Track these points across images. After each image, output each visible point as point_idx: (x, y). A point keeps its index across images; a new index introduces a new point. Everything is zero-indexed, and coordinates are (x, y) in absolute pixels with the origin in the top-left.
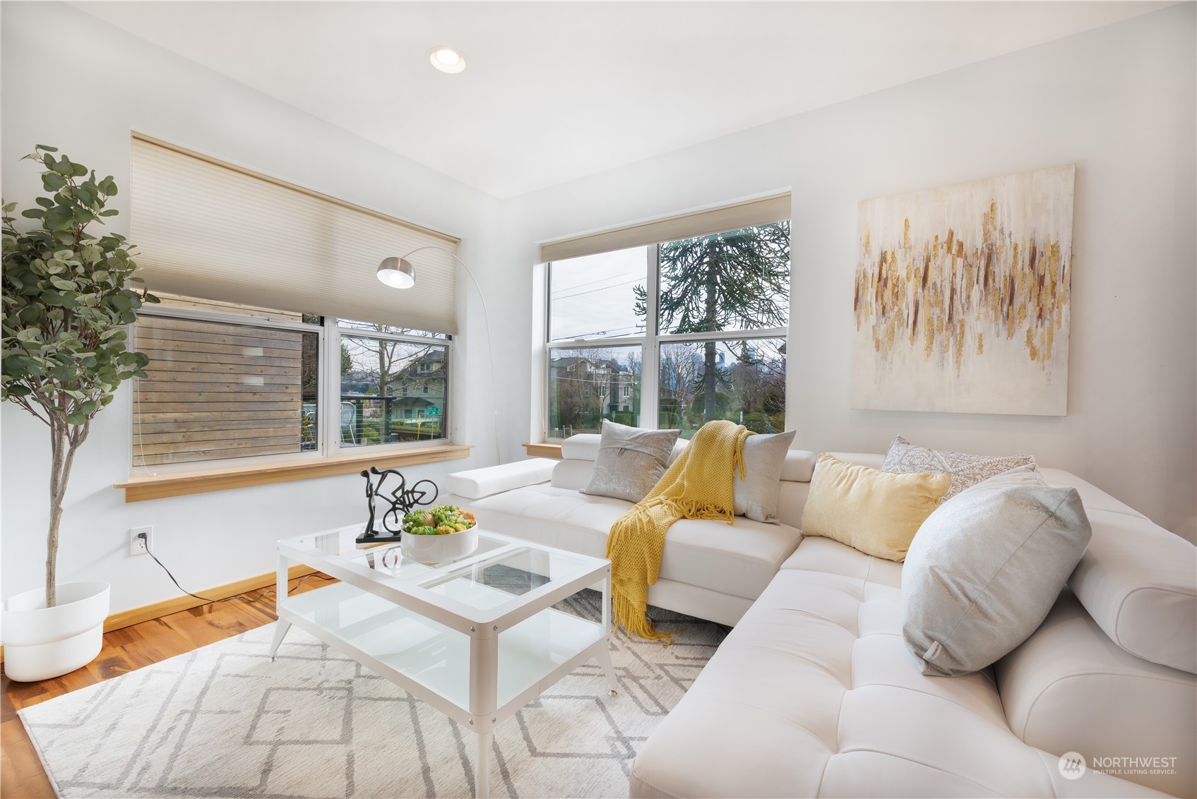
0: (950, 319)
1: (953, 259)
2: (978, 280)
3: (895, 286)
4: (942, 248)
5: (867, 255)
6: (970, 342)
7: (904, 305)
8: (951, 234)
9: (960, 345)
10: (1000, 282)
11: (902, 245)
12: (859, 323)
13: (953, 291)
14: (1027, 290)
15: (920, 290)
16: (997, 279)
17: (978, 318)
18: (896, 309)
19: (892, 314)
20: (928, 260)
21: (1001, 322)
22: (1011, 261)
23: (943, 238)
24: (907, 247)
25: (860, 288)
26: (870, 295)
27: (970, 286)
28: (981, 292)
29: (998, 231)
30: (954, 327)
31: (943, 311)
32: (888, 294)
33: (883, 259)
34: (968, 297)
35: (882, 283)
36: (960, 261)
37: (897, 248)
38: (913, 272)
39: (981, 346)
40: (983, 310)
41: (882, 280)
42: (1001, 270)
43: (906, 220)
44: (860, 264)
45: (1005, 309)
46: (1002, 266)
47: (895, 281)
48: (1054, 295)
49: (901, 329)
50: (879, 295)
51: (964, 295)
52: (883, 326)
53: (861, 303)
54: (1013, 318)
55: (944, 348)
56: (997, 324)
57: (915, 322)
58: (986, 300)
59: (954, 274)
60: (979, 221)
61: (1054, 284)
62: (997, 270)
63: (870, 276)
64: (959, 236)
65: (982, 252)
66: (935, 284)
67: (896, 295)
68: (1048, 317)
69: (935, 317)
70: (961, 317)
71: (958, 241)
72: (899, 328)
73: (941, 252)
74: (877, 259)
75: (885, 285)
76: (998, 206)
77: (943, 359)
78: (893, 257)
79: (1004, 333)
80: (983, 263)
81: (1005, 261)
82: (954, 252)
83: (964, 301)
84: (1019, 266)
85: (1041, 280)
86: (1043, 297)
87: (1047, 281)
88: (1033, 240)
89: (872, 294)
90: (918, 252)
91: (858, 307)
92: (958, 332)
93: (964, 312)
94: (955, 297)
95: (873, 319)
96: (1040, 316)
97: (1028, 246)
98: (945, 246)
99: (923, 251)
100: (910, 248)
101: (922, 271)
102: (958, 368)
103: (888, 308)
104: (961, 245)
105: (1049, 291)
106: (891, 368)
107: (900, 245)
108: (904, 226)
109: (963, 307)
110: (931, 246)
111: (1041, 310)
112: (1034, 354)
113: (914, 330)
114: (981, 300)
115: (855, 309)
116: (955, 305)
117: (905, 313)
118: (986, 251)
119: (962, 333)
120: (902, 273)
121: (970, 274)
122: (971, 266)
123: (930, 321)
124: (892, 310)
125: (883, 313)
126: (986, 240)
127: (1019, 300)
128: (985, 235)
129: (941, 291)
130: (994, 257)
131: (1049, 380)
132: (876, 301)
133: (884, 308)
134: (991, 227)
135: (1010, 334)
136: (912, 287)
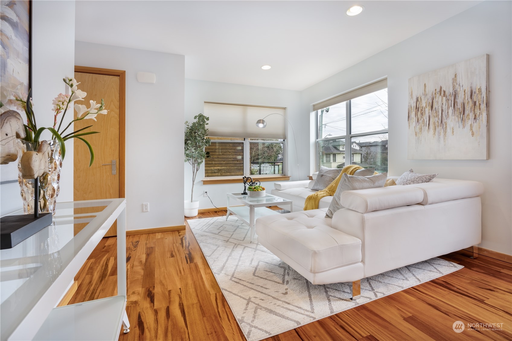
0: (442, 122)
1: (442, 98)
2: (451, 105)
3: (422, 110)
4: (438, 94)
5: (411, 99)
6: (449, 130)
7: (425, 118)
8: (441, 88)
9: (445, 132)
10: (459, 106)
11: (424, 94)
12: (409, 126)
13: (442, 110)
14: (470, 108)
15: (430, 111)
16: (458, 105)
17: (452, 121)
18: (422, 119)
19: (421, 122)
20: (433, 99)
21: (460, 122)
22: (463, 96)
23: (438, 90)
24: (425, 95)
25: (410, 112)
26: (413, 114)
27: (448, 108)
28: (452, 110)
29: (458, 85)
30: (443, 125)
31: (439, 119)
32: (419, 113)
33: (417, 100)
34: (448, 112)
35: (417, 109)
36: (444, 98)
37: (422, 95)
38: (428, 104)
39: (453, 132)
40: (453, 117)
41: (417, 108)
42: (460, 100)
43: (425, 84)
44: (409, 103)
45: (462, 116)
46: (460, 99)
47: (421, 108)
48: (480, 109)
49: (424, 128)
50: (416, 114)
51: (446, 112)
52: (418, 127)
53: (410, 118)
54: (465, 120)
55: (439, 133)
56: (459, 123)
57: (429, 124)
58: (454, 113)
59: (442, 104)
60: (451, 82)
61: (480, 105)
62: (458, 101)
63: (413, 107)
64: (443, 89)
65: (452, 94)
66: (436, 108)
67: (422, 114)
68: (478, 118)
69: (436, 121)
70: (445, 121)
71: (443, 91)
72: (423, 127)
73: (438, 95)
74: (415, 100)
75: (418, 110)
76: (458, 75)
77: (439, 138)
78: (421, 99)
79: (461, 126)
80: (453, 98)
81: (461, 97)
82: (442, 95)
83: (446, 114)
84: (466, 99)
85: (475, 103)
86: (476, 110)
87: (477, 104)
88: (471, 87)
89: (414, 114)
90: (429, 96)
91: (409, 119)
92: (445, 127)
93: (446, 119)
94: (443, 113)
95: (414, 123)
96: (475, 118)
97: (469, 90)
98: (439, 93)
99: (431, 95)
100: (427, 95)
101: (431, 104)
102: (445, 142)
103: (419, 119)
104: (445, 92)
105: (478, 108)
106: (421, 143)
107: (423, 94)
108: (424, 86)
109: (446, 117)
110: (434, 93)
111: (475, 116)
112: (473, 134)
113: (429, 127)
114: (452, 113)
115: (408, 121)
116: (443, 116)
117: (425, 120)
118: (454, 93)
119: (446, 127)
120: (424, 105)
121: (448, 103)
122: (448, 100)
123: (434, 123)
124: (421, 120)
125: (418, 121)
126: (454, 89)
127: (467, 112)
128: (453, 87)
129: (438, 111)
130: (457, 95)
131: (479, 145)
132: (415, 117)
133: (418, 119)
134: (455, 84)
135: (464, 127)
136: (427, 110)
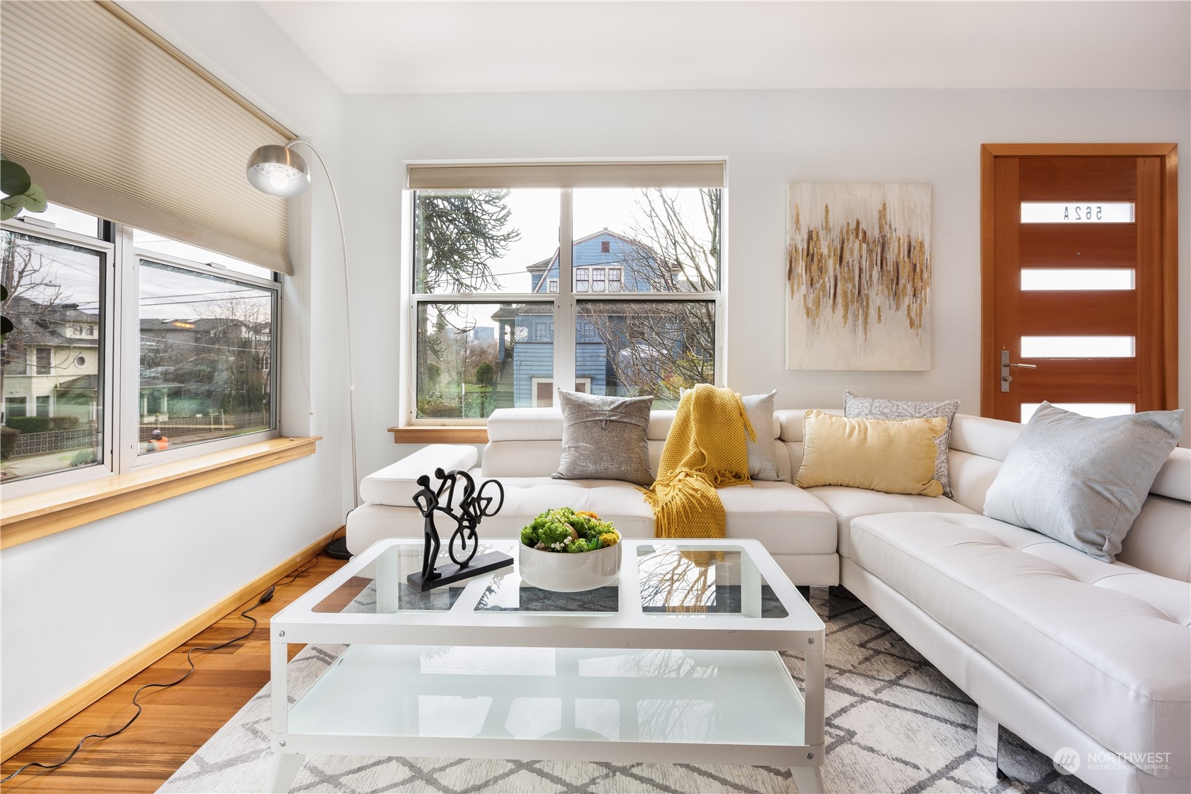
0: (859, 293)
1: (860, 243)
2: (876, 263)
3: (820, 261)
4: (852, 233)
5: (797, 232)
6: (873, 312)
7: (827, 279)
8: (858, 223)
9: (866, 315)
10: (890, 267)
11: (824, 227)
12: (793, 292)
13: (861, 270)
14: (906, 274)
15: (838, 267)
16: (888, 264)
17: (877, 294)
18: (821, 281)
19: (818, 286)
20: (843, 243)
21: (892, 298)
22: (896, 250)
23: (853, 226)
24: (828, 229)
25: (793, 260)
26: (800, 267)
27: (871, 268)
28: (879, 274)
29: (888, 226)
30: (862, 299)
31: (854, 286)
32: (814, 267)
33: (810, 238)
34: (871, 276)
35: (810, 258)
36: (864, 246)
37: (820, 228)
38: (833, 251)
39: (879, 317)
40: (880, 287)
41: (810, 255)
42: (891, 256)
43: (827, 206)
44: (792, 239)
45: (894, 288)
46: (891, 254)
47: (819, 257)
48: (922, 279)
49: (825, 301)
50: (808, 268)
51: (868, 274)
52: (812, 296)
53: (794, 274)
54: (899, 295)
55: (856, 317)
56: (889, 300)
57: (835, 294)
58: (882, 279)
59: (861, 257)
60: (876, 216)
61: (922, 271)
62: (888, 257)
63: (800, 250)
64: (863, 226)
65: (879, 241)
66: (848, 262)
67: (821, 270)
68: (919, 296)
69: (849, 290)
70: (866, 292)
71: (863, 230)
72: (823, 298)
73: (852, 237)
74: (805, 236)
75: (812, 260)
76: (888, 206)
77: (855, 326)
78: (818, 236)
79: (894, 307)
80: (879, 250)
81: (893, 250)
82: (860, 238)
83: (868, 279)
84: (902, 255)
85: (915, 266)
86: (916, 281)
87: (918, 269)
88: (909, 236)
89: (802, 266)
90: (836, 234)
91: (791, 277)
92: (865, 304)
93: (868, 288)
94: (862, 275)
95: (803, 288)
96: (914, 295)
97: (906, 240)
98: (854, 231)
99: (838, 234)
100: (830, 231)
101: (839, 251)
102: (866, 334)
103: (814, 280)
104: (865, 233)
105: (919, 276)
106: (818, 333)
107: (822, 226)
108: (824, 211)
109: (867, 284)
110: (844, 231)
111: (915, 290)
112: (912, 324)
113: (834, 300)
114: (879, 278)
115: (789, 279)
116: (862, 281)
117: (828, 285)
118: (881, 240)
119: (867, 305)
120: (825, 251)
121: (871, 257)
122: (872, 251)
123: (845, 294)
124: (818, 282)
125: (812, 285)
126: (881, 232)
127: (902, 281)
128: (880, 227)
129: (853, 269)
130: (886, 246)
131: (921, 344)
132: (806, 273)
133: (812, 280)
134: (883, 222)
135: (898, 309)
136: (831, 264)
